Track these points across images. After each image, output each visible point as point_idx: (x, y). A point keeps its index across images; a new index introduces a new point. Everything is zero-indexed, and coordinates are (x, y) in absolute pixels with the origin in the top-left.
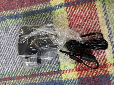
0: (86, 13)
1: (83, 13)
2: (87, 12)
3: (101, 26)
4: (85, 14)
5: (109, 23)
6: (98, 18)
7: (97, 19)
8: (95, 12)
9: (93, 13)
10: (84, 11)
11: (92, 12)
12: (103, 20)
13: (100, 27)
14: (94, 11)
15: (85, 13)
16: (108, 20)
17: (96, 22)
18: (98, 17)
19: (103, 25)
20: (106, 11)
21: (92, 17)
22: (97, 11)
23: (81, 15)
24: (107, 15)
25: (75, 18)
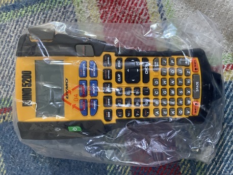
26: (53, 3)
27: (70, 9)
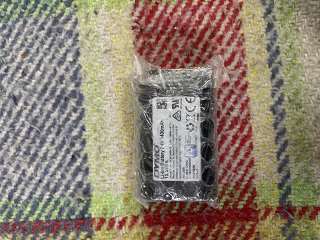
0: (201, 17)
1: (190, 13)
2: (205, 13)
3: (249, 71)
4: (197, 19)
5: (277, 60)
6: (244, 40)
7: (240, 44)
8: (234, 17)
9: (227, 20)
10: (195, 6)
11: (224, 16)
12: (259, 50)
13: (244, 74)
14: (231, 13)
15: (197, 15)
16: (277, 52)
17: (233, 54)
18: (242, 35)
19: (259, 66)
20: (274, 17)
21: (220, 33)
22: (241, 13)
23: (184, 21)
24: (275, 34)
25: (160, 28)
26: (29, 7)
27: (68, 27)
